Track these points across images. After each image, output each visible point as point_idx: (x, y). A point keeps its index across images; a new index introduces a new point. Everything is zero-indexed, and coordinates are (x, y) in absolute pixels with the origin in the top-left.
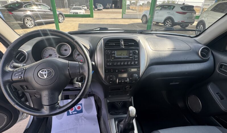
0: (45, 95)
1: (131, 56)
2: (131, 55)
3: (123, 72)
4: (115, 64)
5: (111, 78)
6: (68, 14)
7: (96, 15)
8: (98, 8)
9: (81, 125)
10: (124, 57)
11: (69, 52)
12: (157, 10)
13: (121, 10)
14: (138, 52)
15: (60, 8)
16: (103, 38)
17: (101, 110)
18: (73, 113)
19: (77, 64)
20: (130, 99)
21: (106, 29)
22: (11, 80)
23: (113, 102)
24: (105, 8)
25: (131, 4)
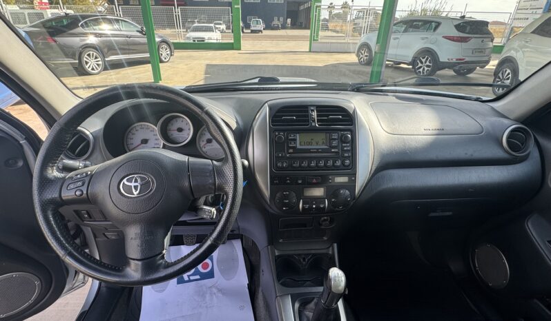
0: (133, 236)
1: (334, 147)
2: (335, 143)
3: (315, 184)
4: (297, 165)
5: (286, 197)
6: (182, 41)
7: (247, 44)
8: (252, 28)
9: (210, 307)
10: (318, 149)
11: (188, 135)
12: (395, 32)
13: (307, 33)
14: (352, 137)
15: (164, 27)
16: (269, 102)
17: (259, 272)
18: (192, 278)
19: (209, 165)
20: (331, 248)
21: (274, 80)
22: (59, 199)
23: (289, 256)
24: (269, 27)
25: (332, 17)
